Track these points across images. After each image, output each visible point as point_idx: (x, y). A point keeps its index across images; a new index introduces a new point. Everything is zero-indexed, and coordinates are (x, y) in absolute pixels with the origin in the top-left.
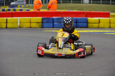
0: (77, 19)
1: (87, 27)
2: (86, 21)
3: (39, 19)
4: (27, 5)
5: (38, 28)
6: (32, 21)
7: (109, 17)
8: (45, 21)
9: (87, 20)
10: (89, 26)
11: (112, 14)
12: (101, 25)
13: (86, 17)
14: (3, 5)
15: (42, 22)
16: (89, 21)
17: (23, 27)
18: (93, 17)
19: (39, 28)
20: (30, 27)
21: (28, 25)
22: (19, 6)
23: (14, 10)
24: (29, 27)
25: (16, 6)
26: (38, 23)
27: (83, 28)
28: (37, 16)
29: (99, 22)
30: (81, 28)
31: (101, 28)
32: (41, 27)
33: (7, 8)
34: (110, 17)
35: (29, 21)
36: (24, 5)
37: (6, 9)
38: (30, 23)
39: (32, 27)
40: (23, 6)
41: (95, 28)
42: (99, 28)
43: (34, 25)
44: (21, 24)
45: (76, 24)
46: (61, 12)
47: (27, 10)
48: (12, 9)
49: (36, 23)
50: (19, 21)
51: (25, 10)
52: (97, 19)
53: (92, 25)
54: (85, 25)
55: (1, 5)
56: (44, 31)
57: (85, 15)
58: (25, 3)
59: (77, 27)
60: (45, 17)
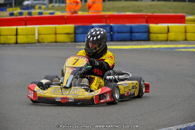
0: (131, 27)
1: (148, 40)
2: (146, 30)
3: (70, 27)
4: (50, 5)
5: (67, 42)
6: (58, 32)
7: (184, 22)
8: (80, 31)
9: (148, 28)
10: (151, 38)
11: (188, 17)
12: (172, 36)
13: (147, 23)
14: (11, 6)
15: (75, 33)
16: (151, 30)
17: (44, 41)
18: (157, 23)
19: (69, 43)
20: (56, 42)
21: (51, 38)
22: (37, 7)
23: (30, 14)
24: (54, 40)
25: (32, 7)
26: (68, 34)
27: (142, 42)
28: (66, 23)
29: (168, 32)
30: (139, 42)
31: (171, 41)
32: (73, 40)
33: (17, 11)
34: (186, 22)
35: (54, 32)
36: (45, 4)
37: (15, 12)
38: (56, 34)
39: (58, 40)
40: (43, 7)
41: (162, 41)
42: (167, 40)
43: (61, 38)
44: (41, 36)
45: (131, 35)
46: (106, 16)
47: (51, 14)
48: (25, 12)
49: (65, 34)
50: (36, 31)
51: (46, 13)
52: (164, 26)
53: (157, 37)
54: (145, 36)
55: (8, 6)
56: (77, 47)
57: (145, 19)
58: (46, 2)
59: (131, 40)
60: (80, 24)
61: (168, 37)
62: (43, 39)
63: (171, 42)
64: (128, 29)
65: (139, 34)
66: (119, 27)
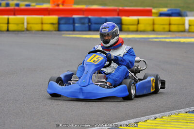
3: (54, 18)
5: (52, 31)
6: (44, 22)
7: (150, 15)
8: (62, 22)
9: (121, 20)
10: (123, 29)
15: (59, 23)
16: (124, 22)
18: (128, 16)
19: (54, 32)
20: (42, 30)
21: (38, 27)
26: (53, 24)
31: (141, 31)
32: (57, 29)
35: (40, 22)
38: (42, 23)
41: (133, 31)
42: (137, 31)
43: (47, 27)
44: (30, 25)
46: (83, 9)
49: (50, 24)
51: (23, 5)
52: (134, 18)
56: (64, 36)
57: (117, 13)
60: (62, 16)
61: (137, 28)
62: (31, 28)
64: (104, 21)
66: (96, 19)
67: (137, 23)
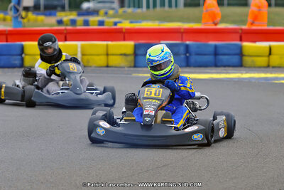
0: (216, 47)
1: (240, 65)
2: (238, 51)
3: (128, 45)
5: (124, 67)
6: (110, 52)
8: (141, 51)
9: (241, 48)
10: (244, 63)
12: (275, 60)
13: (240, 40)
15: (135, 54)
16: (245, 52)
17: (90, 64)
18: (255, 42)
19: (126, 69)
20: (107, 66)
21: (101, 61)
22: (102, 12)
23: (86, 23)
24: (105, 65)
25: (95, 12)
26: (125, 55)
27: (231, 68)
28: (124, 40)
29: (270, 54)
30: (227, 68)
31: (273, 67)
32: (132, 65)
35: (105, 53)
36: (113, 9)
37: (65, 19)
38: (107, 55)
39: (110, 64)
40: (111, 12)
41: (260, 67)
42: (268, 66)
43: (115, 61)
44: (86, 58)
45: (215, 59)
46: (182, 31)
47: (115, 24)
49: (121, 55)
50: (79, 50)
51: (109, 23)
52: (265, 44)
53: (253, 61)
54: (235, 59)
55: (59, 9)
57: (238, 36)
58: (116, 5)
59: (216, 66)
60: (142, 42)
61: (269, 62)
62: (88, 61)
63: (273, 69)
64: (212, 50)
65: (226, 57)
66: (198, 47)
67: (268, 53)
